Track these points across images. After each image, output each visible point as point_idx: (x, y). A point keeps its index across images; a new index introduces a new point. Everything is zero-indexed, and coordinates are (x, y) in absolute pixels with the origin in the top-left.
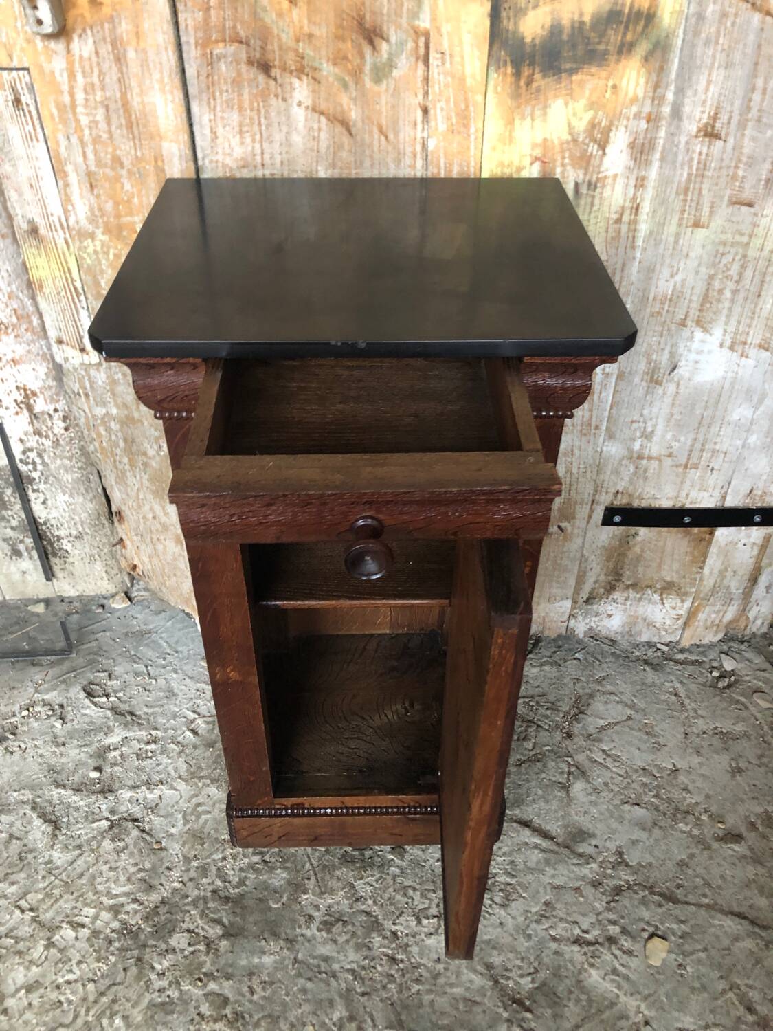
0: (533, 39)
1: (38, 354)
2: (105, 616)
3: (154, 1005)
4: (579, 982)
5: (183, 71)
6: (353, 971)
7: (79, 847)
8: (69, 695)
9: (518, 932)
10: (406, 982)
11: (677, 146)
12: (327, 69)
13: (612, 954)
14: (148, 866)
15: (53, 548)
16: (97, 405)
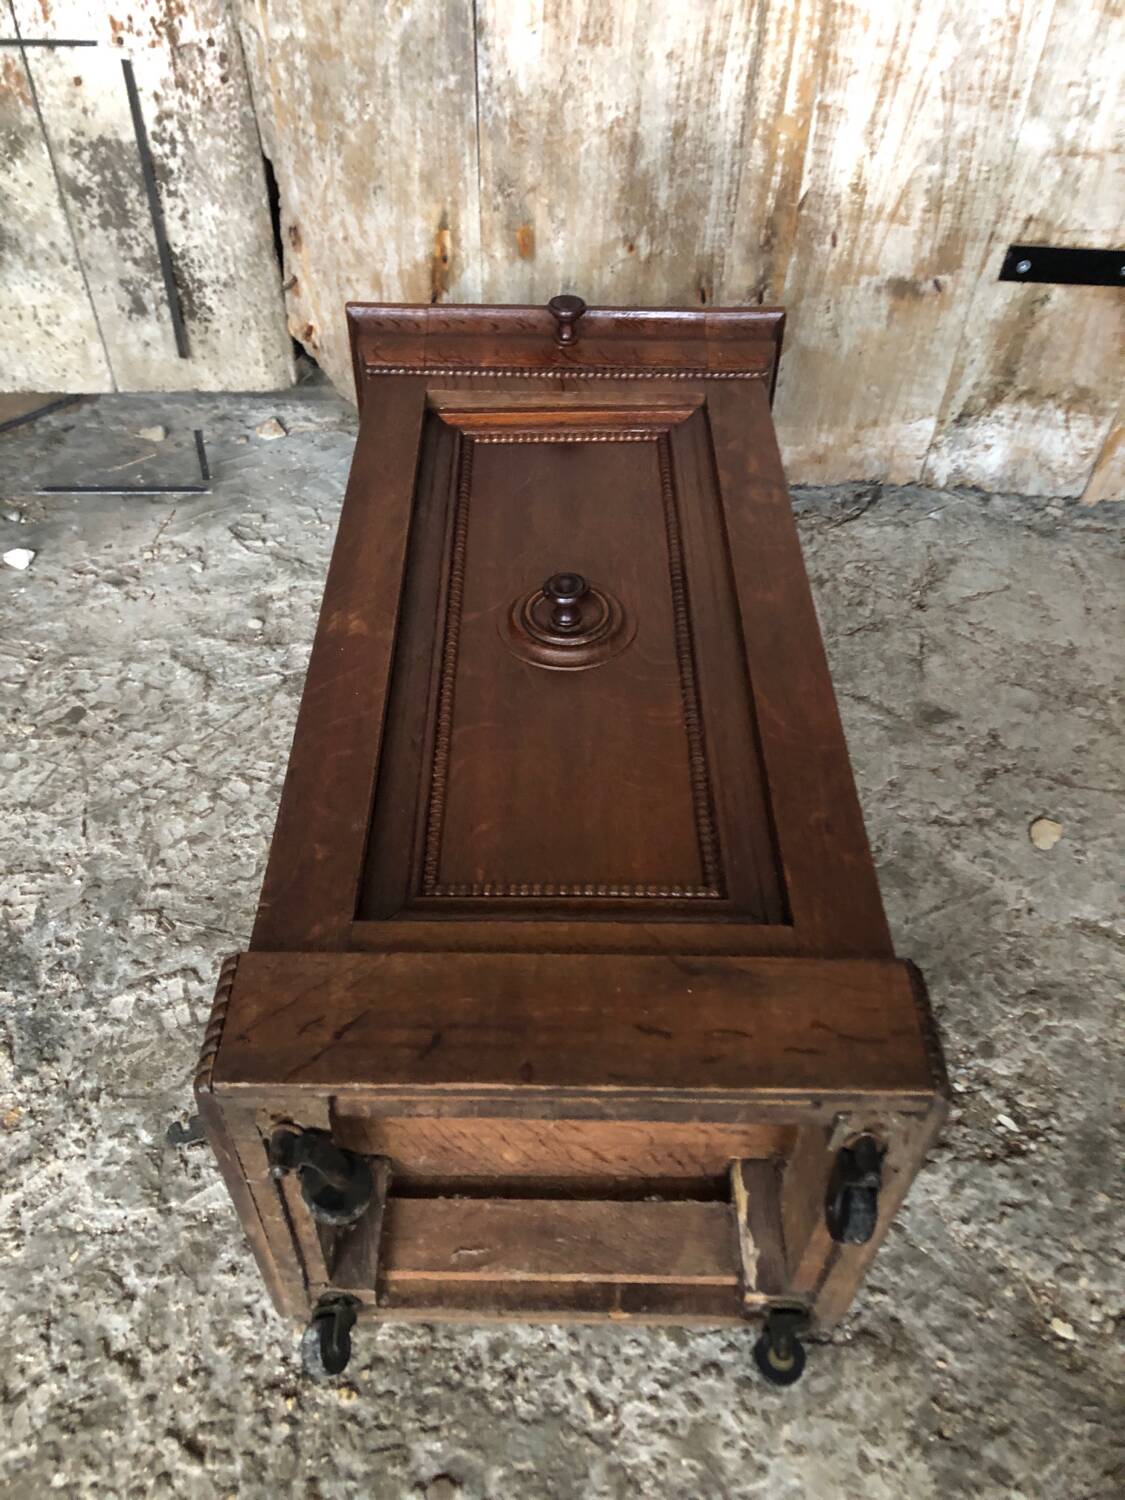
2: (249, 449)
4: (938, 864)
7: (243, 700)
8: (208, 537)
13: (985, 836)
15: (191, 301)
16: (277, 20)
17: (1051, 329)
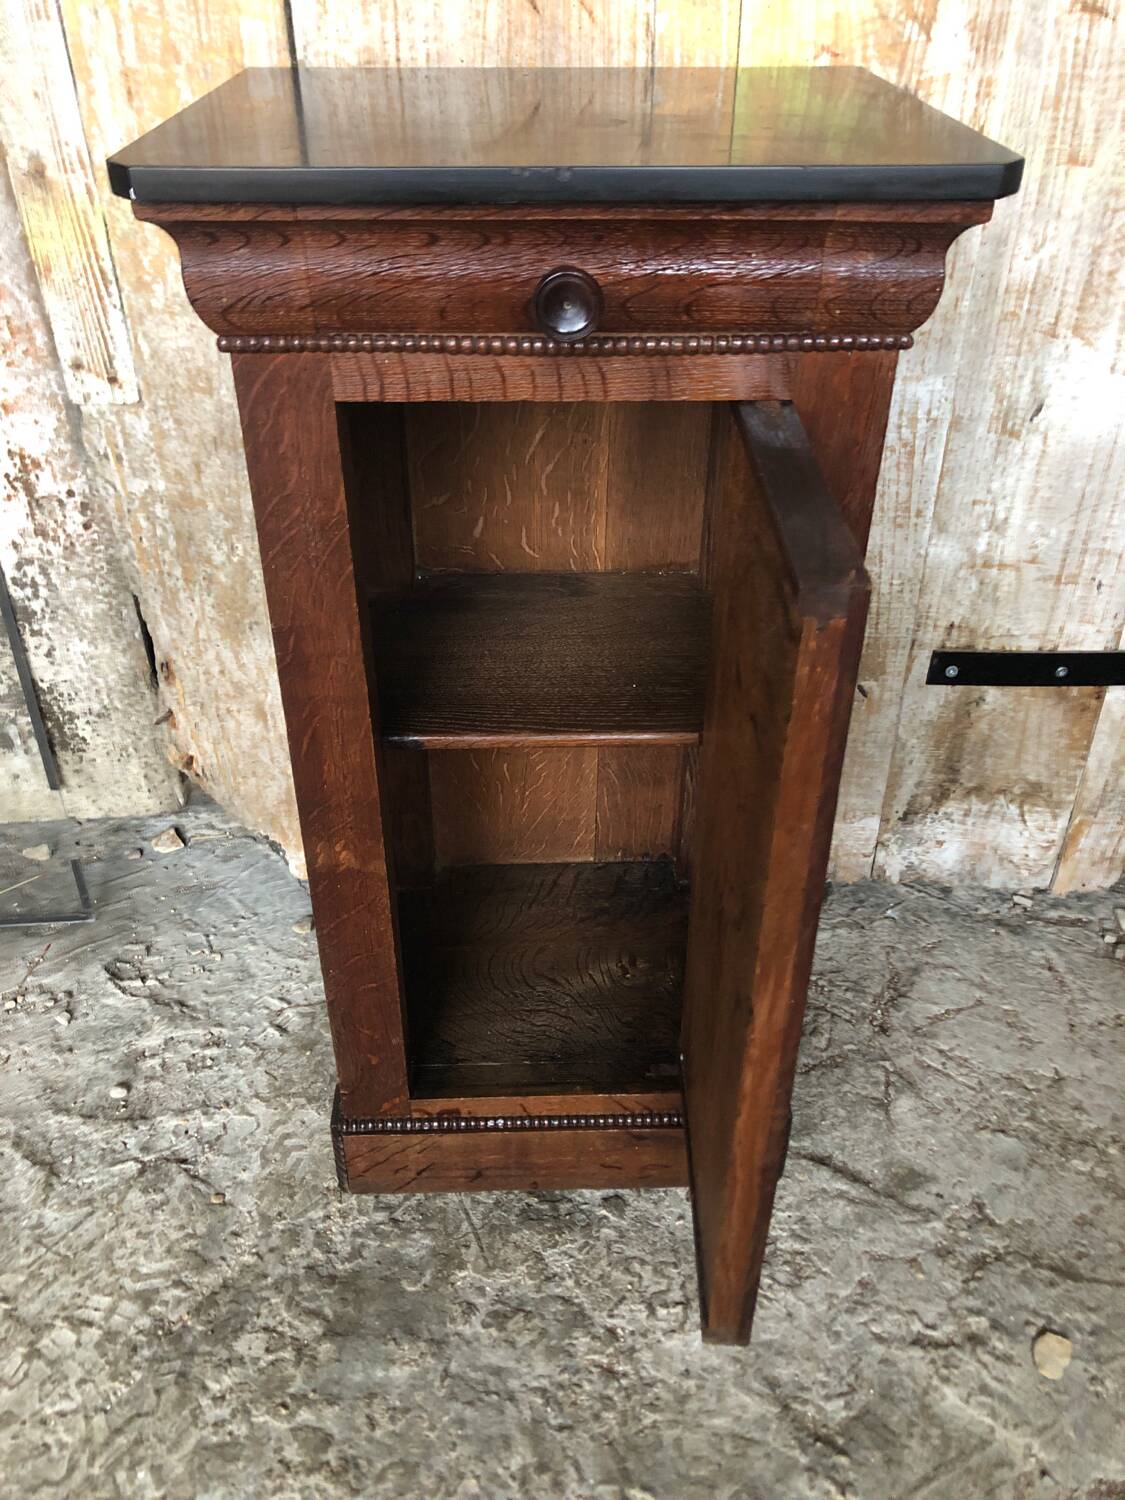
1: (44, 395)
2: (142, 865)
3: (206, 1448)
4: (925, 1407)
6: (543, 1391)
7: (89, 1201)
8: (82, 978)
9: (817, 1328)
10: (633, 1408)
11: (1042, 26)
13: (979, 1361)
14: (201, 1229)
15: (62, 733)
16: (135, 475)
17: (991, 728)
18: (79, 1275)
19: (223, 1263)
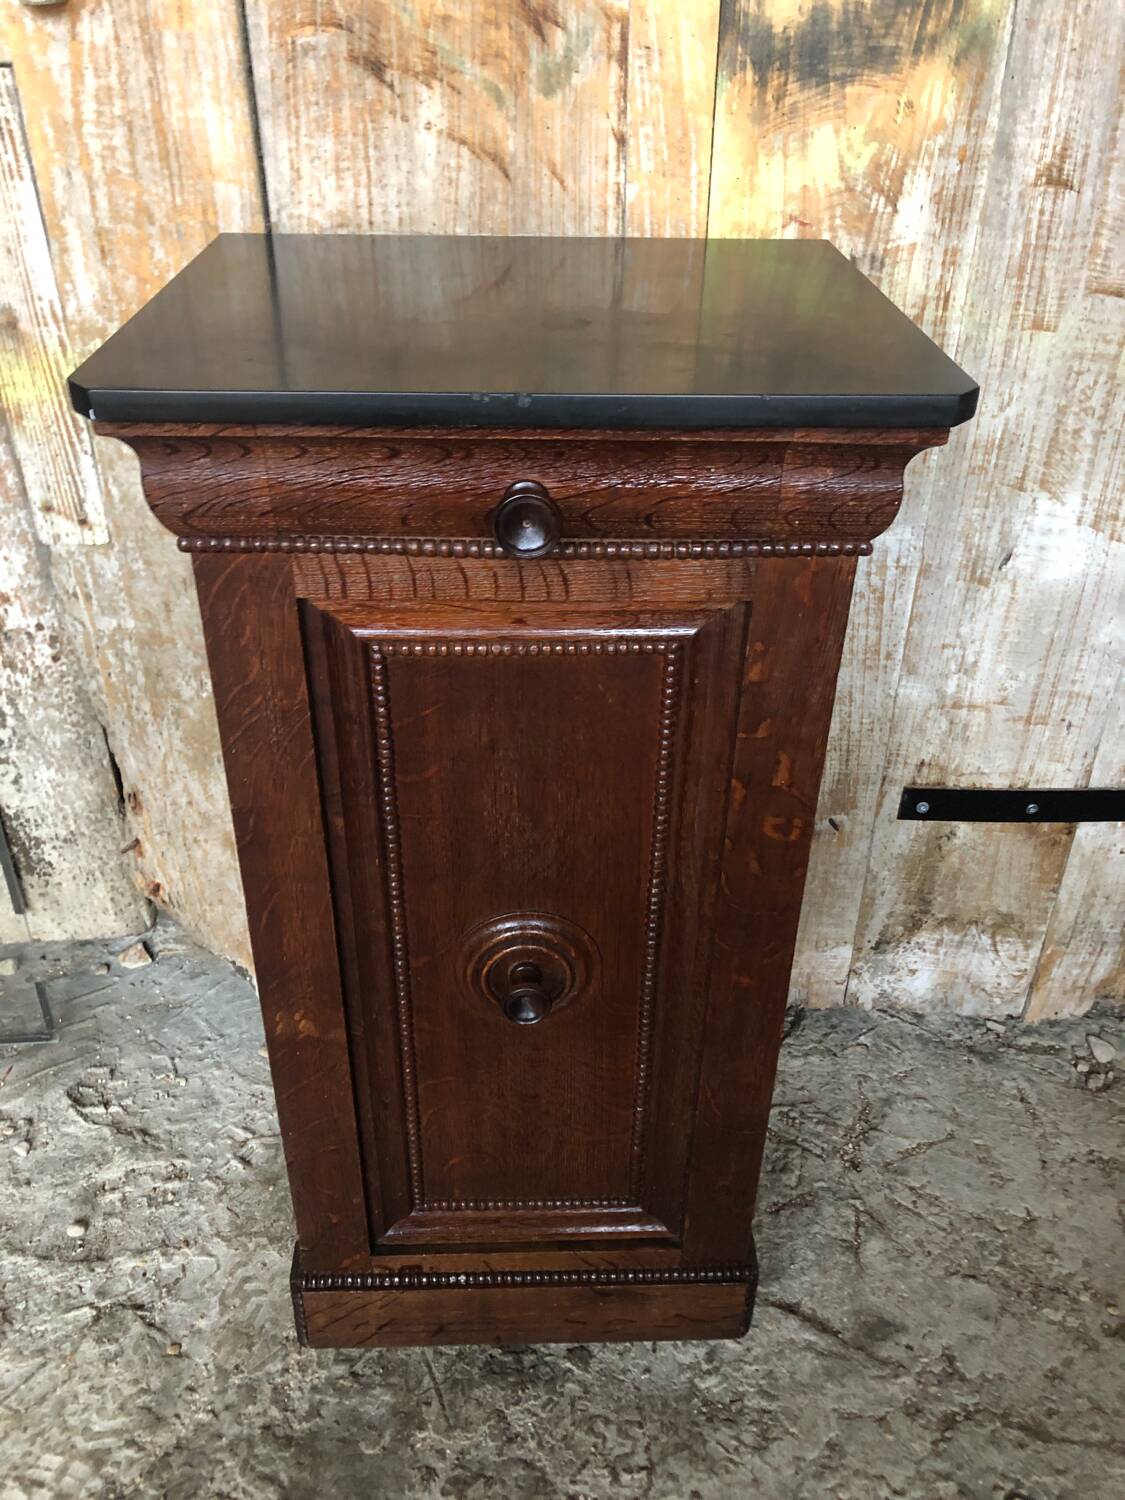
0: (785, 28)
1: (14, 533)
2: (109, 981)
5: (250, 71)
7: (42, 1352)
8: (43, 1104)
9: (783, 1494)
11: (1006, 200)
12: (472, 73)
14: (155, 1384)
15: (28, 858)
16: (103, 613)
17: (962, 862)
18: (30, 1432)
19: (177, 1421)
